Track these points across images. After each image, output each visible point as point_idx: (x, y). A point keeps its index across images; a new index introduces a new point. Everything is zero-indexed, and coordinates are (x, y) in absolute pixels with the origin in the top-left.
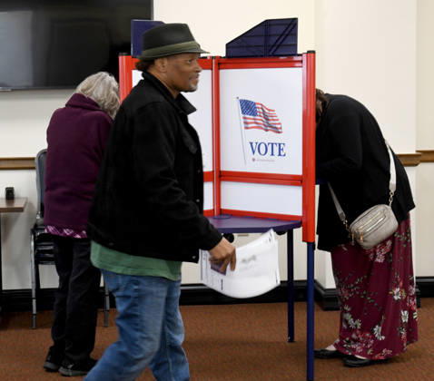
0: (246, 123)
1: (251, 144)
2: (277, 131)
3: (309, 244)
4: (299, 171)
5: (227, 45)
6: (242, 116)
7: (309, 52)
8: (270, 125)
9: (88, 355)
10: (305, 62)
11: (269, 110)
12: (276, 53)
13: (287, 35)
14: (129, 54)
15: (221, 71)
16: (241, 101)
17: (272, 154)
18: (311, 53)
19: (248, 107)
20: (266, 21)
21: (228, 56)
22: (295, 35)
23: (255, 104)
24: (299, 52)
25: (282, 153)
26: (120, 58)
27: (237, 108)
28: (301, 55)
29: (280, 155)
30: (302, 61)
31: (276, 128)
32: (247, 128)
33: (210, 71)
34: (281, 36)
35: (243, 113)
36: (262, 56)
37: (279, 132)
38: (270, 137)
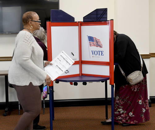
0: (90, 44)
1: (92, 51)
2: (101, 47)
3: (112, 85)
4: (108, 61)
5: (84, 17)
6: (89, 42)
7: (111, 20)
8: (98, 45)
9: (37, 124)
10: (110, 23)
11: (98, 40)
12: (100, 20)
13: (104, 14)
14: (50, 21)
15: (82, 27)
16: (88, 37)
17: (99, 55)
18: (112, 20)
19: (91, 39)
20: (97, 9)
21: (84, 21)
22: (107, 14)
23: (93, 38)
24: (108, 20)
25: (103, 55)
26: (47, 22)
27: (87, 39)
28: (108, 21)
29: (102, 55)
30: (109, 23)
31: (100, 46)
32: (90, 46)
33: (78, 27)
34: (102, 14)
35: (89, 41)
36: (95, 21)
37: (102, 47)
38: (98, 49)
